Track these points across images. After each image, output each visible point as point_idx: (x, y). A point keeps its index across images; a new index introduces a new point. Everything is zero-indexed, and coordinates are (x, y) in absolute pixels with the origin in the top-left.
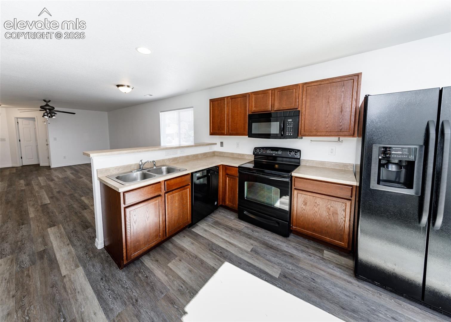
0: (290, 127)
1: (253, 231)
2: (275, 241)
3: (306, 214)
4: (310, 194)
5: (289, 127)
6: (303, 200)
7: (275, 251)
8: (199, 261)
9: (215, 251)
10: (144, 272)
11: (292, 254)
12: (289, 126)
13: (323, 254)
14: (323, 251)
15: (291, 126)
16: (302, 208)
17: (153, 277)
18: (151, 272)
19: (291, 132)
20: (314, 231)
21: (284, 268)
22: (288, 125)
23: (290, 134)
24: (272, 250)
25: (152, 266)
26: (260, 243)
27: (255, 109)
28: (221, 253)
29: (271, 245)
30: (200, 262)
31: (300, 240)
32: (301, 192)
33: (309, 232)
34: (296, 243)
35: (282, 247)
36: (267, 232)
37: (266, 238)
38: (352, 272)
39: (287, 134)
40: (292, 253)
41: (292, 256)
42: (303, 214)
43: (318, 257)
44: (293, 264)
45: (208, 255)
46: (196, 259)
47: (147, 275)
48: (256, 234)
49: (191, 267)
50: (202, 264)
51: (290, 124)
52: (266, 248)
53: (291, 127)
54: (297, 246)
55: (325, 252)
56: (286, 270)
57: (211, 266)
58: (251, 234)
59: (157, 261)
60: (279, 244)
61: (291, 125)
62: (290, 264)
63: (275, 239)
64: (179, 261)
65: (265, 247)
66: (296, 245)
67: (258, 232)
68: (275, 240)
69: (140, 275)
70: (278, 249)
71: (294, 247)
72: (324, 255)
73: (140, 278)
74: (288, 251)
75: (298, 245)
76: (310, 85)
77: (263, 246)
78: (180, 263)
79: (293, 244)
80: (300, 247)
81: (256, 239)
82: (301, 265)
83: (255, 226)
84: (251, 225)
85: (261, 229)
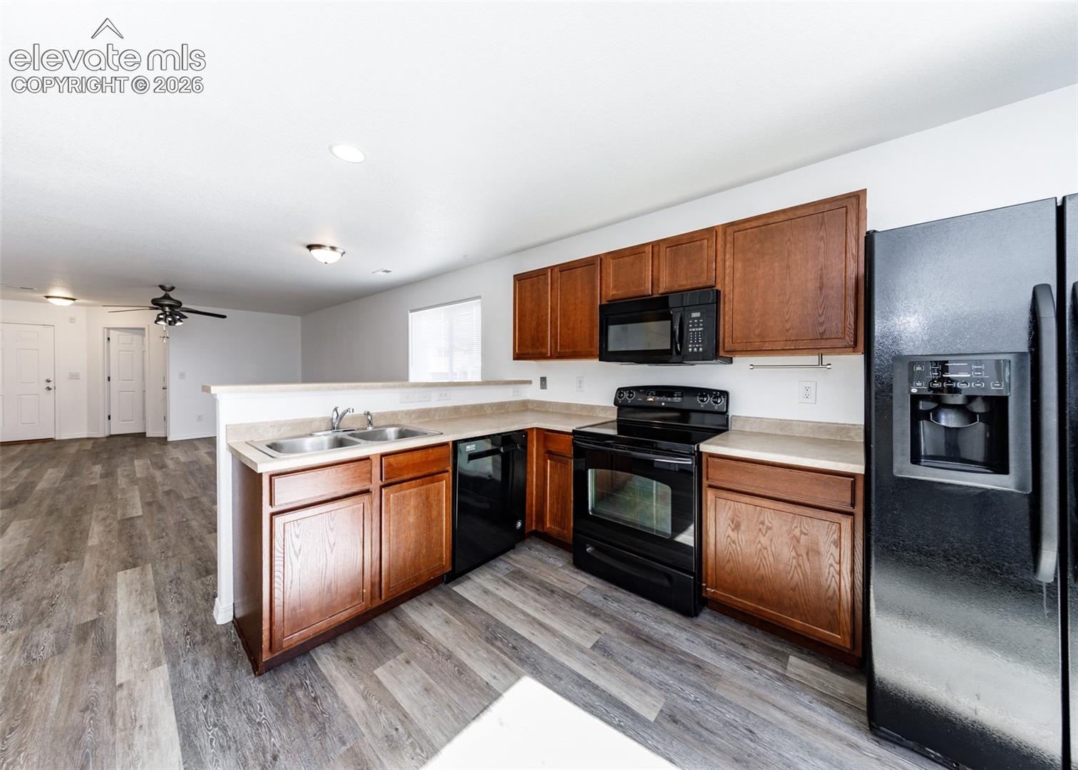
0: (696, 331)
1: (605, 599)
2: (661, 626)
3: (740, 552)
4: (747, 499)
5: (693, 332)
6: (729, 515)
7: (656, 651)
8: (455, 666)
9: (499, 644)
10: (312, 686)
11: (702, 661)
12: (694, 330)
13: (786, 665)
14: (788, 658)
15: (700, 329)
16: (729, 536)
17: (330, 701)
18: (329, 687)
19: (698, 343)
20: (761, 600)
21: (675, 695)
22: (691, 328)
23: (698, 348)
24: (648, 648)
25: (335, 673)
26: (621, 629)
27: (614, 292)
28: (514, 648)
29: (647, 636)
30: (457, 668)
31: (728, 627)
32: (725, 494)
33: (749, 604)
34: (715, 633)
35: (675, 641)
36: (641, 602)
37: (638, 617)
39: (690, 350)
40: (701, 658)
41: (698, 666)
42: (731, 553)
43: (770, 673)
44: (698, 687)
45: (479, 653)
46: (447, 660)
47: (318, 693)
48: (613, 606)
49: (431, 681)
50: (460, 673)
51: (695, 323)
52: (633, 643)
53: (698, 331)
54: (717, 642)
55: (792, 659)
56: (680, 701)
57: (482, 679)
58: (599, 605)
59: (351, 660)
60: (669, 635)
61: (698, 327)
62: (692, 686)
63: (659, 621)
64: (403, 662)
65: (633, 639)
66: (712, 638)
67: (618, 601)
68: (661, 623)
69: (300, 694)
70: (664, 645)
71: (709, 644)
72: (789, 668)
73: (298, 699)
74: (691, 653)
75: (720, 638)
76: (742, 227)
77: (627, 636)
78: (406, 669)
79: (707, 635)
80: (725, 643)
81: (611, 619)
82: (720, 692)
83: (614, 586)
84: (605, 583)
85: (628, 593)
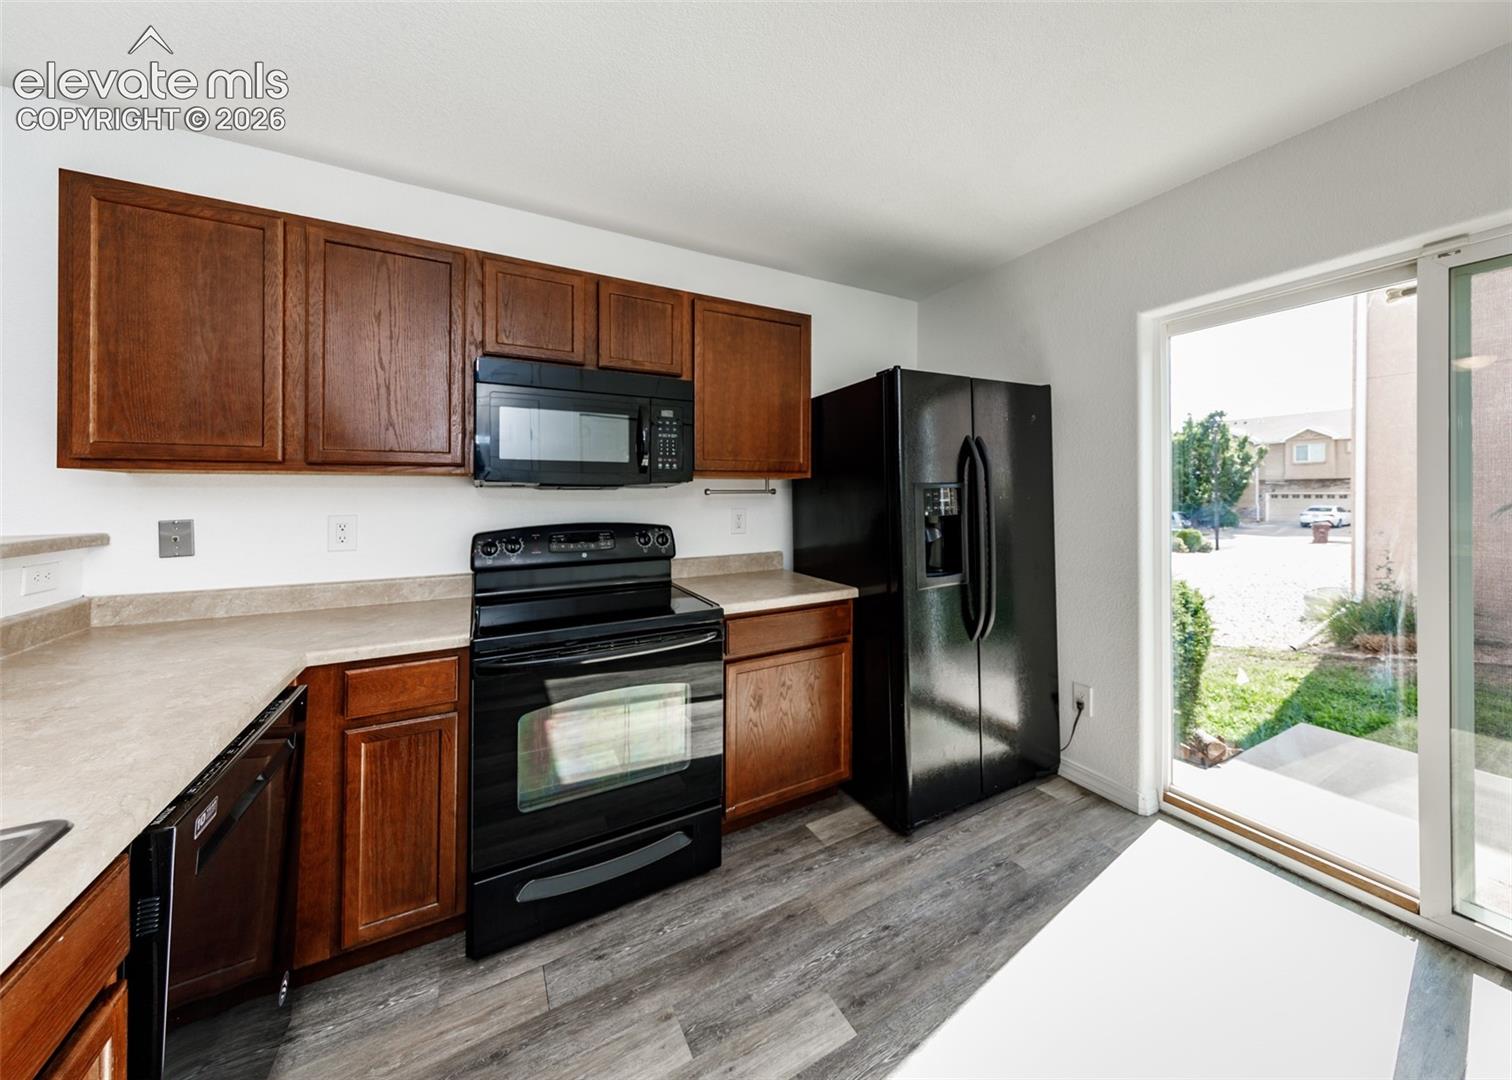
0: (667, 438)
1: (600, 958)
2: (706, 913)
4: (770, 661)
5: (665, 439)
6: (751, 692)
7: (745, 952)
11: (784, 907)
12: (664, 436)
13: (815, 837)
14: (807, 829)
15: (674, 436)
19: (672, 457)
21: (823, 976)
22: (660, 432)
23: (671, 464)
24: (736, 957)
26: (681, 974)
29: (713, 945)
31: (747, 845)
32: (748, 665)
34: (749, 863)
35: (740, 915)
36: (647, 908)
37: (673, 932)
38: (884, 832)
39: (660, 465)
40: (778, 905)
41: (790, 916)
42: (752, 742)
43: (822, 856)
44: (818, 940)
48: (626, 959)
51: (668, 426)
52: (717, 974)
53: (670, 439)
54: (763, 871)
55: (812, 827)
56: (834, 975)
58: (606, 977)
60: (726, 915)
61: (671, 432)
62: (815, 944)
63: (696, 908)
65: (708, 969)
66: (756, 870)
67: (619, 941)
68: (701, 910)
70: (740, 933)
71: (763, 881)
72: (821, 838)
74: (766, 910)
75: (758, 864)
76: (714, 306)
77: (700, 974)
79: (746, 873)
80: (768, 865)
81: (650, 978)
82: (833, 921)
83: (583, 926)
84: (562, 934)
85: (614, 913)
